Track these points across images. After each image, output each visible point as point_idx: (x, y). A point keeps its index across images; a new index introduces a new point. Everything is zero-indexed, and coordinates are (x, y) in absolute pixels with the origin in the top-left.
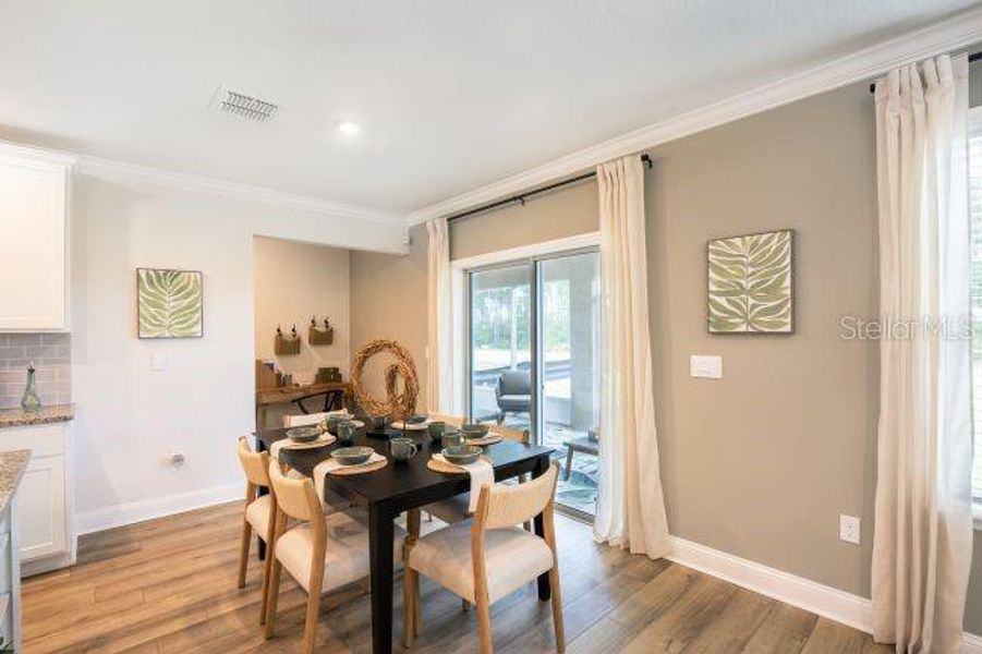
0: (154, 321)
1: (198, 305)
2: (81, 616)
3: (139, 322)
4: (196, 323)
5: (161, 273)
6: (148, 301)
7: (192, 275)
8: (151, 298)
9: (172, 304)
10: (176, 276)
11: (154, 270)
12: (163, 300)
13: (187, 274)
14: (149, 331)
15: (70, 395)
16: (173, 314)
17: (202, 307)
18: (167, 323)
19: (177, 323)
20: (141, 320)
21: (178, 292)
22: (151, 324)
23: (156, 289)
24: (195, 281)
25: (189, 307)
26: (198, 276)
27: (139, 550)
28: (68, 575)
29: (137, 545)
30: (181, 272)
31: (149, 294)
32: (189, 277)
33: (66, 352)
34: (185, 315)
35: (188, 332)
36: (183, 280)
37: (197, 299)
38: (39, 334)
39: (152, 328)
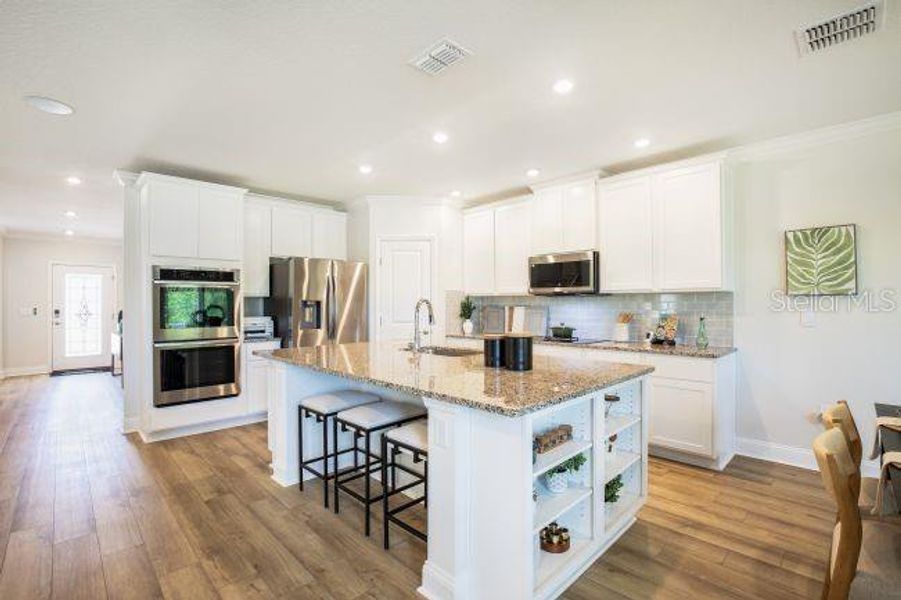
0: (803, 281)
1: (852, 259)
2: (701, 504)
3: (787, 281)
4: (849, 279)
5: (808, 232)
6: (795, 260)
7: (843, 230)
8: (797, 258)
9: (821, 261)
10: (824, 234)
11: (801, 231)
12: (812, 259)
13: (837, 229)
14: (797, 289)
15: (732, 341)
16: (821, 272)
17: (855, 262)
18: (815, 280)
19: (828, 280)
20: (790, 280)
21: (827, 249)
22: (798, 281)
23: (804, 248)
24: (848, 234)
25: (839, 263)
26: (851, 229)
27: (769, 484)
28: (712, 475)
29: (770, 480)
30: (829, 228)
31: (796, 254)
32: (840, 231)
33: (730, 307)
34: (836, 272)
35: (839, 289)
36: (833, 235)
37: (850, 255)
38: (713, 293)
39: (800, 286)
